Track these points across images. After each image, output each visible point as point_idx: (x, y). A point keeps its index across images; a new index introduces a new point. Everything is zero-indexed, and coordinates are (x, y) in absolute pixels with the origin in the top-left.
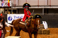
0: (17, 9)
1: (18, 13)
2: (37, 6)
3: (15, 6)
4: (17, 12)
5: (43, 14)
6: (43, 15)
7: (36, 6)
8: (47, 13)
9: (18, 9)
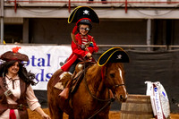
0: (25, 19)
1: (31, 41)
2: (120, 8)
3: (17, 7)
4: (26, 35)
5: (149, 45)
6: (149, 50)
7: (115, 8)
8: (168, 44)
9: (31, 21)
